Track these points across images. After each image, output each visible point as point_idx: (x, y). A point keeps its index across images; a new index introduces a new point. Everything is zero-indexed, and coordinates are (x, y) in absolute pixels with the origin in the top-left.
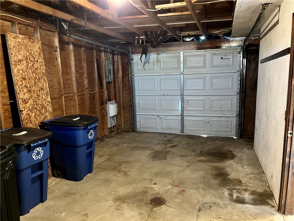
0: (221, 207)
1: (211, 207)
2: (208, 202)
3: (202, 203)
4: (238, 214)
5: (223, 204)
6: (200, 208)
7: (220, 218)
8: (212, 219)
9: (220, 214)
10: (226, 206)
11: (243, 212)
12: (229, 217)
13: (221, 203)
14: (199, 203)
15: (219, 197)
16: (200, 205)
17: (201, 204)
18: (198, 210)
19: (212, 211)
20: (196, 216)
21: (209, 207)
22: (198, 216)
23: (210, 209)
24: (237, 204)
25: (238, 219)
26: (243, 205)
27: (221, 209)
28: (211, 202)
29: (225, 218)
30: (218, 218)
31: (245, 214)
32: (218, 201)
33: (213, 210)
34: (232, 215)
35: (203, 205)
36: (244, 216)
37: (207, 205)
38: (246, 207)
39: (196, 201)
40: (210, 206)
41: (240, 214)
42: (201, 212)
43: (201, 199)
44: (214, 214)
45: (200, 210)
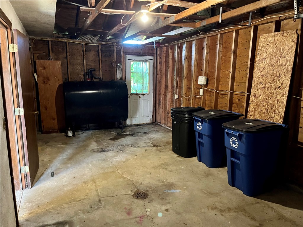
0: (80, 210)
1: (90, 207)
2: (96, 211)
3: (101, 209)
4: (63, 210)
5: (79, 214)
6: (101, 203)
7: (80, 200)
8: (86, 198)
9: (80, 204)
10: (76, 214)
11: (58, 213)
12: (71, 204)
13: (82, 215)
14: (104, 207)
15: (86, 221)
16: (102, 205)
17: (101, 207)
18: (101, 200)
19: (89, 204)
20: (100, 195)
21: (92, 206)
22: (99, 196)
23: (91, 205)
24: (63, 220)
25: (63, 205)
26: (58, 221)
27: (80, 209)
28: (93, 212)
29: (75, 202)
30: (81, 200)
31: (56, 212)
32: (85, 216)
33: (87, 205)
34: (69, 207)
35: (99, 207)
36: (57, 209)
37: (96, 208)
38: (54, 219)
39: (107, 207)
40: (92, 208)
41: (62, 210)
42: (97, 200)
43: (104, 211)
44: (85, 202)
45: (100, 201)
